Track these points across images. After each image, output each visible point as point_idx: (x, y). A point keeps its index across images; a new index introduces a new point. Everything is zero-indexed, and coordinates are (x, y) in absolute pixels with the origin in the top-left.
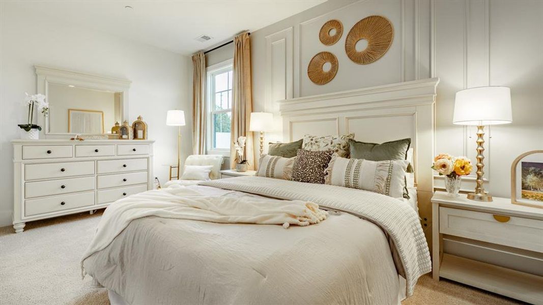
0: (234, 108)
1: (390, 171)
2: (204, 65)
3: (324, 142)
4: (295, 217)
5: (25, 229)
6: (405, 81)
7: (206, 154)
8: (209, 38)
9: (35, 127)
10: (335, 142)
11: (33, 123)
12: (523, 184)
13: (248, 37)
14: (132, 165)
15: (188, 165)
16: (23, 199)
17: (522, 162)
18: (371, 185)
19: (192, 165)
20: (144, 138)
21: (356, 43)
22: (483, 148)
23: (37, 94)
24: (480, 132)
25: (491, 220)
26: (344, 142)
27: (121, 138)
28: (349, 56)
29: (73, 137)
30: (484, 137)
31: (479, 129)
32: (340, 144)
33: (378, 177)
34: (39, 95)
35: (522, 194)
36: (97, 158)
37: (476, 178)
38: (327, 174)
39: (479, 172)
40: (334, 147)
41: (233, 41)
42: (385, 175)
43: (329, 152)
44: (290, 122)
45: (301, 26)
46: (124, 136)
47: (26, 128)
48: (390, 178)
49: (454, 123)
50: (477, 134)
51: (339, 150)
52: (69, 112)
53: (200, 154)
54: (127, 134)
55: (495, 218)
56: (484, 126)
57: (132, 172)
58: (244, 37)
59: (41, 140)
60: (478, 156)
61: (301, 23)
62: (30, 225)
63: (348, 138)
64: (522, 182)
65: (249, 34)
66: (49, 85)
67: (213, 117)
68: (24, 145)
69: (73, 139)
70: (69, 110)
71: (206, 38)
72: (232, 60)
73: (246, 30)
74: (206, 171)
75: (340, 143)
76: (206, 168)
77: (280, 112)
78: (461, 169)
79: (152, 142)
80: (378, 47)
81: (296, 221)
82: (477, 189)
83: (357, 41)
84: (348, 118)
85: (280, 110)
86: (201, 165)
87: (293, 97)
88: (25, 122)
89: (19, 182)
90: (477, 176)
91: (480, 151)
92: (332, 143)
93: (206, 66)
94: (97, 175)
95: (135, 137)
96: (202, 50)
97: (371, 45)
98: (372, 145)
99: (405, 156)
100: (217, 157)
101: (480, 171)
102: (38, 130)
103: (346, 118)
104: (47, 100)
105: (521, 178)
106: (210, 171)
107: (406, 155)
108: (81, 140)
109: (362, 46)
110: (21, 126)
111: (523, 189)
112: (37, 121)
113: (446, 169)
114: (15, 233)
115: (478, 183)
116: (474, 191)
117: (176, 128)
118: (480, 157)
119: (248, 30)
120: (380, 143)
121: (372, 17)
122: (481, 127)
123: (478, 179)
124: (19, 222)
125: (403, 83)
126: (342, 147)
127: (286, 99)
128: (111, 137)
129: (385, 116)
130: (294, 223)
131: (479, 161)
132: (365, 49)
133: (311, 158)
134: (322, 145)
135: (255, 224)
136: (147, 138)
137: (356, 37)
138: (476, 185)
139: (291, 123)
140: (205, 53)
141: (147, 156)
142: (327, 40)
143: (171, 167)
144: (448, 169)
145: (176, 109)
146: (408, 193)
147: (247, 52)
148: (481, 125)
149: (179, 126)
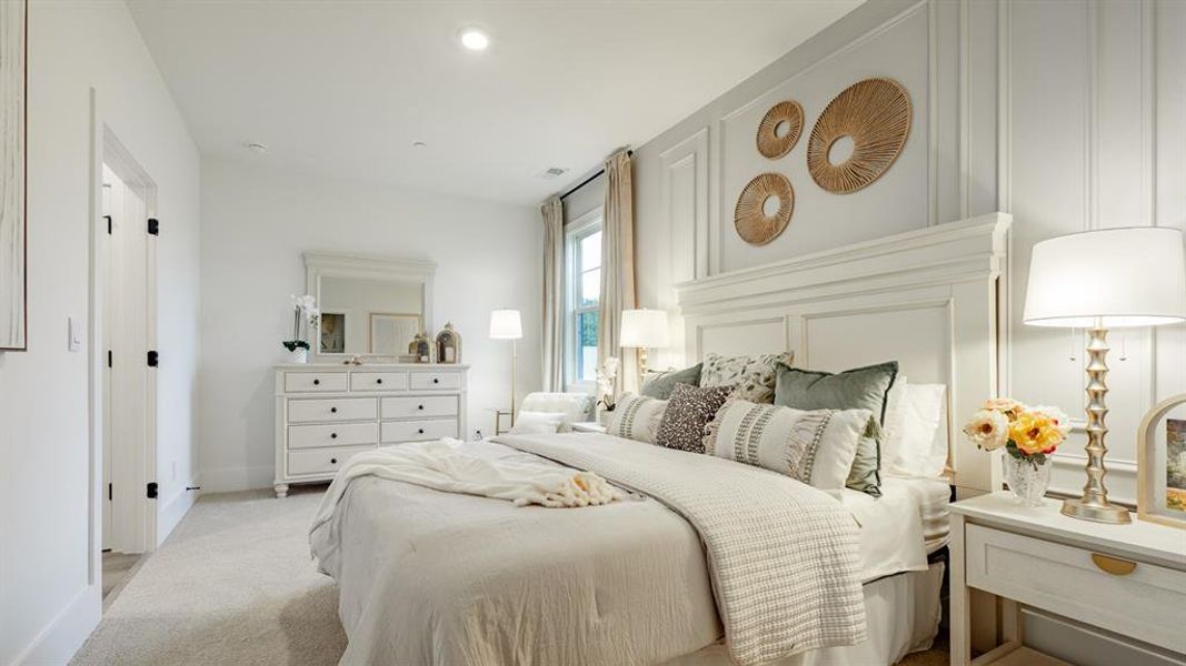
0: (605, 299)
1: (820, 432)
2: (561, 222)
3: (730, 369)
4: (544, 492)
5: (289, 493)
6: (937, 224)
7: (564, 390)
8: (562, 172)
9: (303, 345)
10: (751, 369)
11: (300, 339)
12: (1170, 473)
13: (628, 159)
14: (433, 406)
15: (525, 410)
16: (286, 451)
17: (1168, 421)
18: (777, 459)
19: (531, 410)
20: (454, 362)
21: (830, 147)
22: (1104, 386)
23: (306, 294)
24: (1097, 345)
25: (1087, 566)
26: (767, 370)
27: (419, 360)
28: (815, 179)
29: (348, 360)
30: (1108, 358)
31: (1092, 338)
32: (759, 374)
33: (792, 443)
34: (308, 297)
35: (1168, 499)
36: (381, 393)
37: (1086, 462)
38: (709, 433)
39: (1094, 449)
40: (747, 379)
41: (603, 171)
42: (807, 438)
43: (724, 389)
44: (698, 327)
45: (723, 124)
46: (424, 358)
47: (291, 346)
48: (818, 447)
49: (1026, 323)
50: (1089, 351)
51: (756, 385)
52: (371, 318)
53: (552, 391)
54: (427, 354)
55: (1096, 562)
56: (1106, 331)
57: (433, 418)
58: (620, 161)
59: (309, 365)
60: (1089, 406)
61: (724, 119)
62: (296, 489)
63: (778, 360)
64: (1168, 468)
65: (630, 153)
66: (322, 281)
67: (578, 319)
68: (288, 370)
69: (347, 363)
70: (371, 314)
71: (555, 171)
72: (602, 208)
73: (625, 145)
74: (553, 422)
75: (758, 371)
76: (552, 417)
77: (680, 308)
78: (1028, 438)
79: (467, 368)
80: (876, 150)
81: (542, 499)
82: (1087, 489)
83: (833, 143)
84: (807, 317)
85: (680, 304)
86: (545, 411)
87: (709, 274)
88: (290, 339)
89: (282, 425)
90: (1087, 456)
91: (1096, 394)
92: (744, 371)
93: (564, 223)
94: (381, 420)
95: (442, 358)
96: (558, 193)
97: (860, 148)
98: (818, 376)
99: (882, 401)
100: (576, 398)
101: (1096, 444)
102: (305, 350)
103: (803, 316)
104: (319, 305)
105: (1165, 458)
106: (559, 423)
107: (885, 400)
108: (358, 364)
109: (843, 152)
110: (286, 344)
111: (1169, 485)
112: (306, 336)
113: (990, 435)
114: (276, 497)
115: (1090, 476)
116: (1082, 493)
117: (509, 344)
118: (1096, 408)
119: (628, 146)
120: (837, 371)
121: (862, 84)
122: (1098, 334)
123: (1090, 465)
124: (281, 483)
125: (934, 229)
126: (762, 381)
127: (695, 277)
128: (403, 359)
129: (896, 309)
130: (535, 501)
131: (1093, 420)
132: (848, 157)
133: (689, 401)
134: (726, 374)
135: (484, 496)
136: (460, 361)
137: (829, 135)
138: (1084, 479)
139: (700, 329)
140: (561, 198)
141: (457, 392)
142: (772, 148)
143: (499, 414)
144: (994, 437)
145: (505, 309)
146: (879, 484)
147: (626, 190)
148: (1097, 328)
149: (512, 340)
